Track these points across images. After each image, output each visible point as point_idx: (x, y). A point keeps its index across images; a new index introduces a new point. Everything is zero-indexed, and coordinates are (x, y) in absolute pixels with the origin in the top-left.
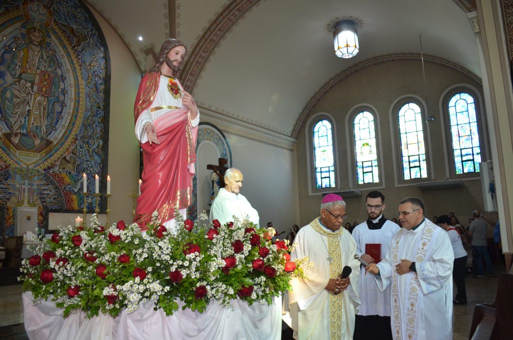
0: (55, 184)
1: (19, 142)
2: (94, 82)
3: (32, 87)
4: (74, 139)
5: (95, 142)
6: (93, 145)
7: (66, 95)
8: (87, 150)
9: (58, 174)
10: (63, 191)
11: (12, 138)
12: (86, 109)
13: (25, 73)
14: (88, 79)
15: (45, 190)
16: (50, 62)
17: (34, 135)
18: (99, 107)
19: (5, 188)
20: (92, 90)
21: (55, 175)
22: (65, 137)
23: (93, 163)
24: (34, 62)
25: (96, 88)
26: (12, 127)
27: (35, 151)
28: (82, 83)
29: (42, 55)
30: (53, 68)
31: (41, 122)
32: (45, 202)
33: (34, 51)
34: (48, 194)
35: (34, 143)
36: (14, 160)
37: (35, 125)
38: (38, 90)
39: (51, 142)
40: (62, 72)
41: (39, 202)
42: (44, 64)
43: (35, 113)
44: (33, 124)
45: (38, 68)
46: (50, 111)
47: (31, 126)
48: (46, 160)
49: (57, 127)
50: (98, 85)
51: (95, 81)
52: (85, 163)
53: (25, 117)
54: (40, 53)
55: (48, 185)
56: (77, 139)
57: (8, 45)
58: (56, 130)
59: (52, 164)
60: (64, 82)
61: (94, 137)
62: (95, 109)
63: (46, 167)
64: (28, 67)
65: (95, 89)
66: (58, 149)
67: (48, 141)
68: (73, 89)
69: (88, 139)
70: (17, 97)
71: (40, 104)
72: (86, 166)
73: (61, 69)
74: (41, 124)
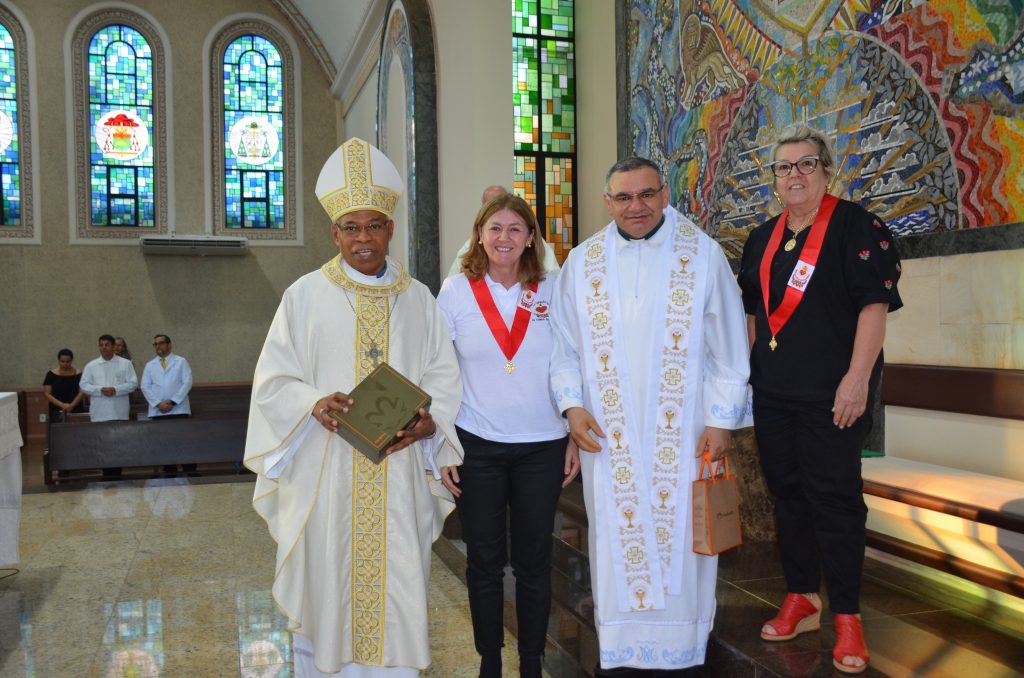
0: (907, 84)
15: (865, 134)
19: (752, 174)
21: (905, 29)
34: (877, 155)
55: (878, 98)
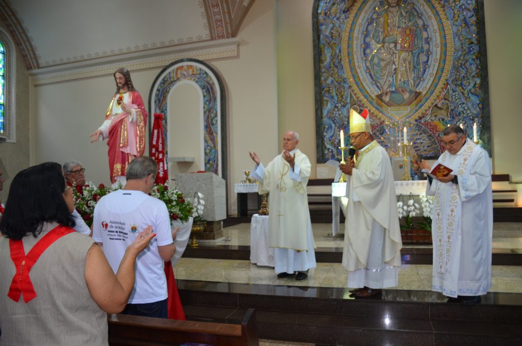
0: (428, 133)
1: (390, 99)
2: (462, 18)
3: (396, 46)
4: (444, 84)
5: (471, 81)
6: (468, 86)
7: (431, 43)
8: (461, 92)
9: (430, 122)
10: (437, 139)
11: (383, 98)
12: (456, 50)
13: (387, 36)
14: (454, 17)
15: (419, 139)
16: (410, 16)
17: (403, 91)
18: (472, 43)
19: (382, 142)
20: (460, 28)
21: (427, 124)
22: (435, 85)
23: (470, 105)
24: (394, 23)
25: (466, 23)
26: (382, 88)
27: (405, 105)
28: (447, 24)
29: (401, 13)
30: (413, 21)
31: (407, 76)
32: (418, 150)
33: (393, 13)
34: (421, 143)
35: (403, 97)
36: (387, 117)
37: (402, 80)
38: (402, 47)
39: (420, 93)
40: (424, 22)
41: (413, 151)
42: (404, 20)
43: (402, 69)
44: (400, 80)
45: (399, 27)
46: (415, 64)
47: (399, 83)
48: (417, 111)
49: (425, 76)
50: (467, 19)
51: (463, 15)
52: (460, 106)
53: (393, 76)
54: (399, 12)
55: (421, 134)
56: (448, 84)
57: (370, 17)
58: (424, 80)
59: (423, 114)
60: (426, 31)
61: (469, 77)
62: (466, 47)
63: (417, 118)
64: (389, 29)
65: (464, 25)
66: (428, 98)
67: (416, 92)
68: (438, 34)
69: (461, 80)
70: (383, 60)
71: (405, 60)
72: (461, 110)
73: (421, 18)
74: (408, 78)
